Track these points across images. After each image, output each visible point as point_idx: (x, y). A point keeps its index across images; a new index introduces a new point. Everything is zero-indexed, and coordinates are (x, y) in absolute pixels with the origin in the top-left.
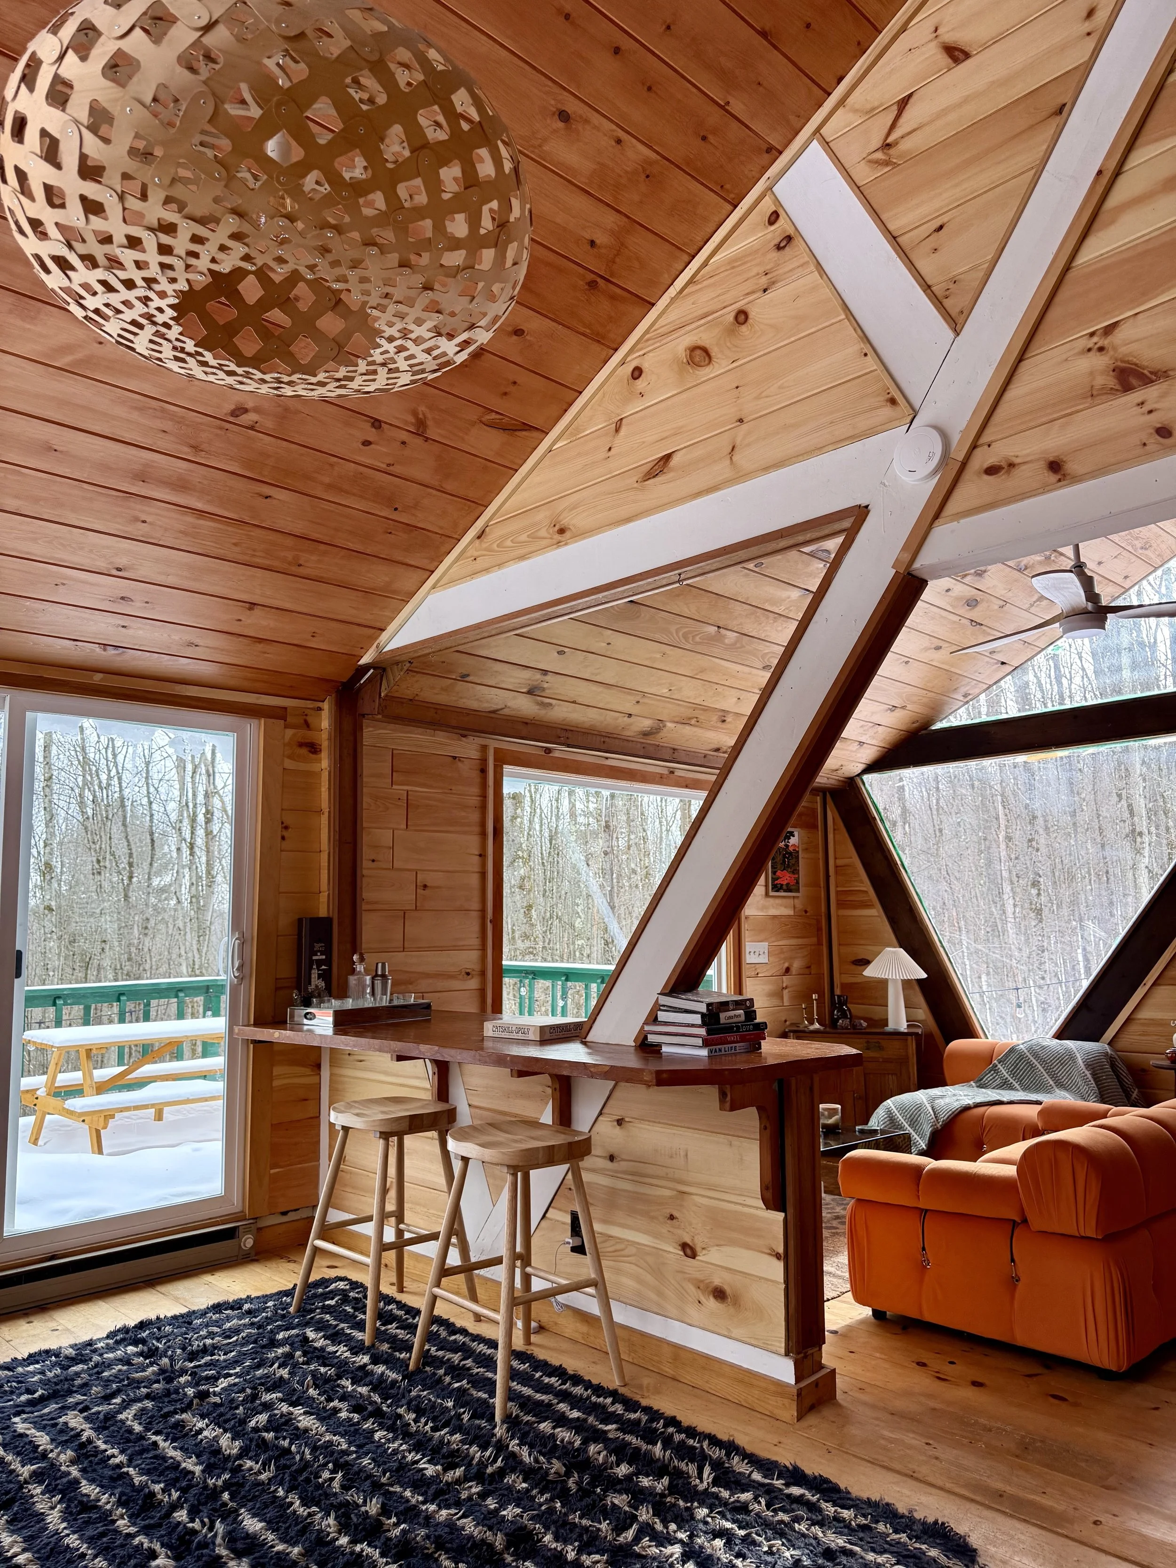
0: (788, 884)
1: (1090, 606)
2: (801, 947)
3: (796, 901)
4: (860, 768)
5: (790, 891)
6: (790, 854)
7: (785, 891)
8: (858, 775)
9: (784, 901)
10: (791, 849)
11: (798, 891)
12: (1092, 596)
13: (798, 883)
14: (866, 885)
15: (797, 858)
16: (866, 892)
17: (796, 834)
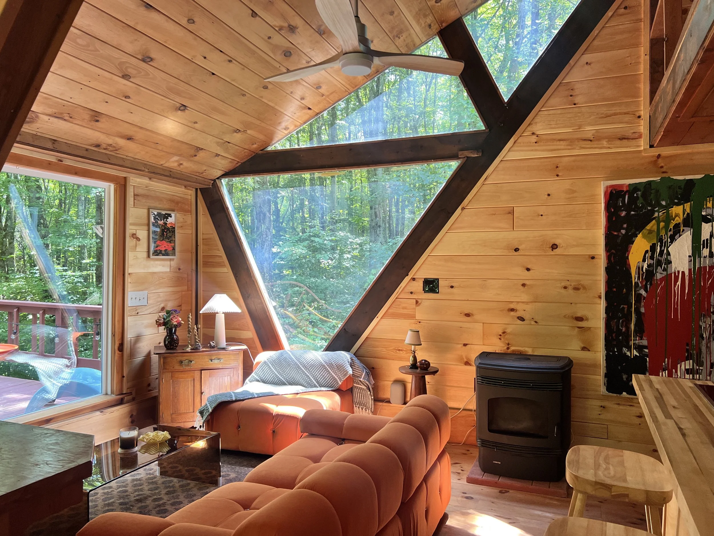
0: (166, 250)
1: (362, 48)
2: (174, 293)
3: (172, 262)
4: (219, 173)
5: (167, 255)
6: (168, 229)
7: (163, 255)
8: (218, 178)
9: (162, 262)
10: (169, 226)
11: (174, 254)
12: (363, 39)
13: (174, 249)
14: (221, 252)
15: (174, 232)
16: (221, 257)
17: (173, 215)
